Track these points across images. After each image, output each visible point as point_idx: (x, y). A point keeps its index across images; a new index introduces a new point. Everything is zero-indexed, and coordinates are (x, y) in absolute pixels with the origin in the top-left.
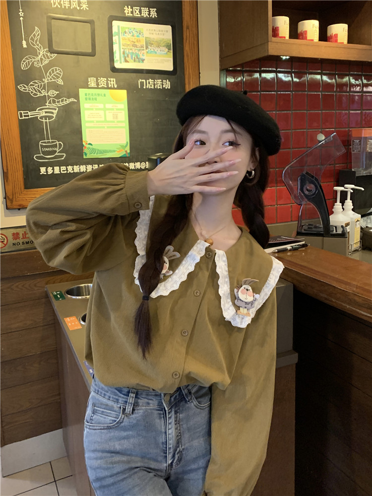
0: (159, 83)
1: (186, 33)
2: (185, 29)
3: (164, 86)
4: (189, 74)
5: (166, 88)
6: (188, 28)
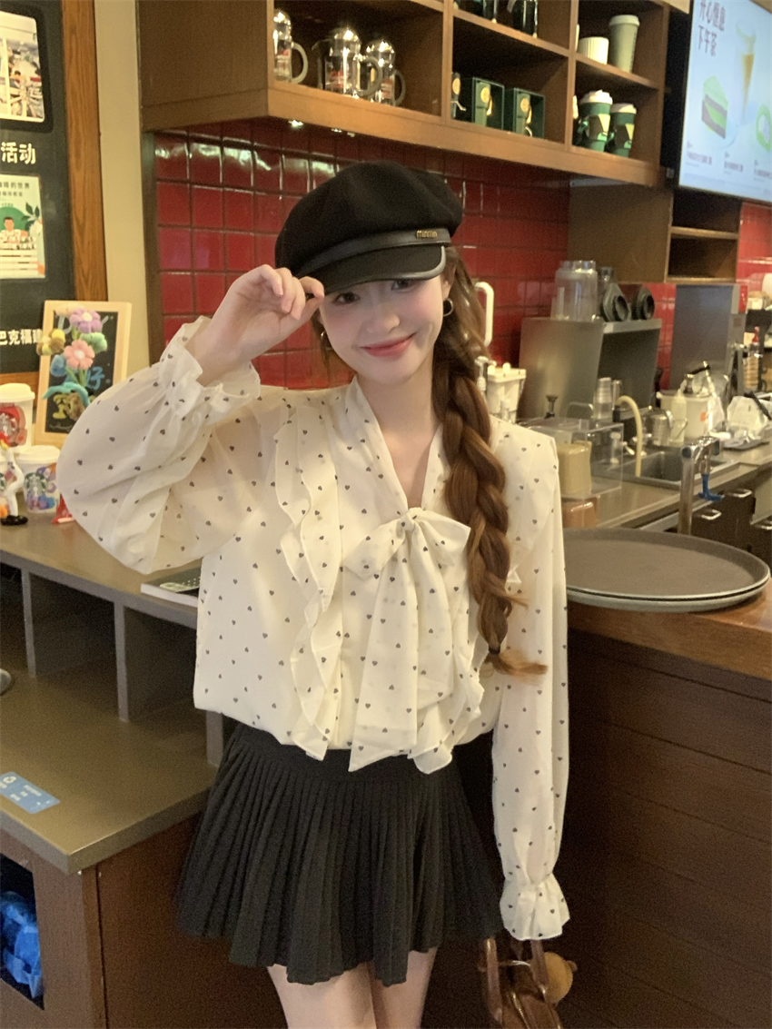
0: (12, 150)
1: (70, 43)
2: (66, 32)
3: (22, 158)
4: (78, 134)
5: (27, 162)
6: (73, 31)
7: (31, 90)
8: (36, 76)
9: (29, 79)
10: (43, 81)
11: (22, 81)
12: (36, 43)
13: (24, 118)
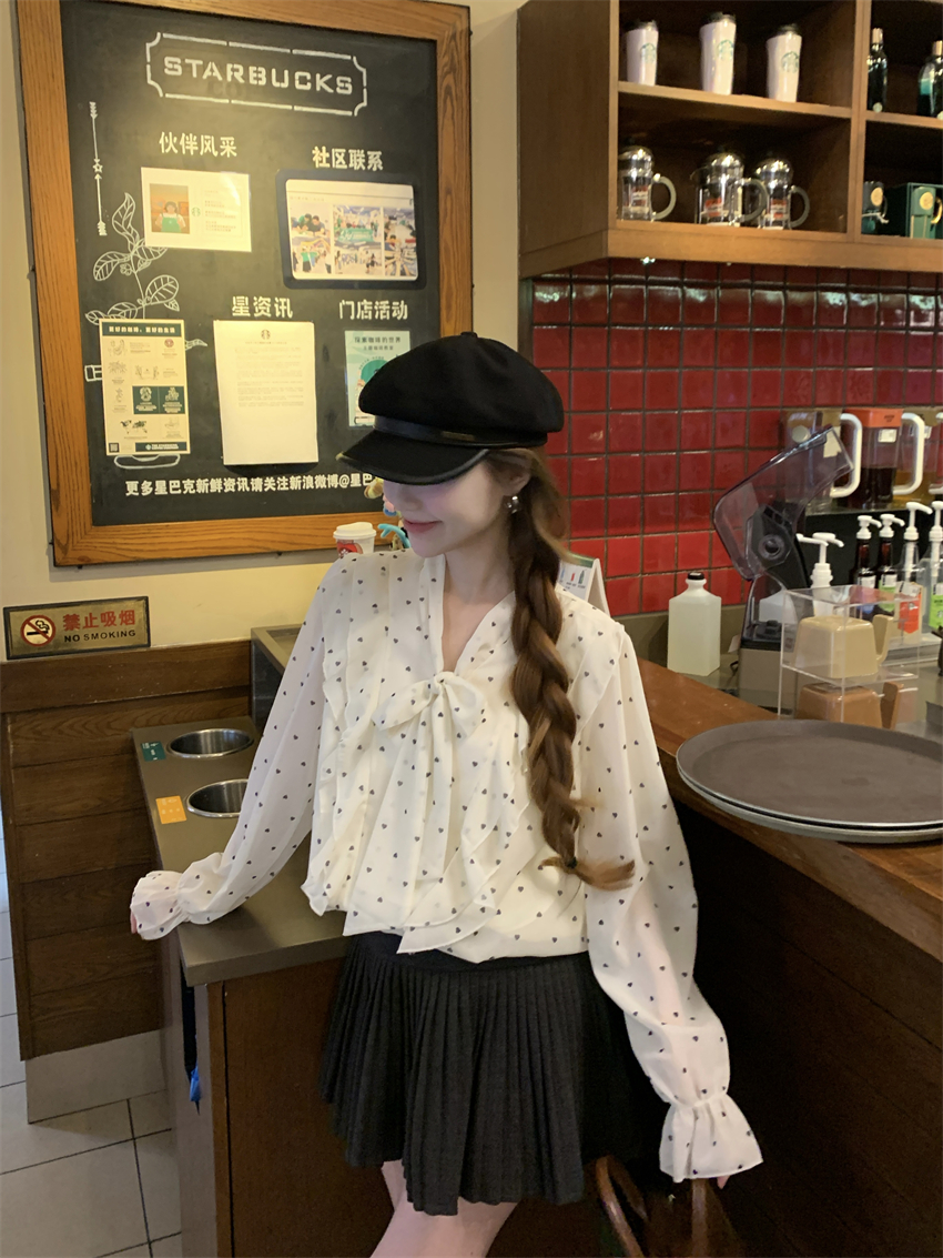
0: (384, 307)
1: (446, 204)
2: (442, 194)
3: (394, 314)
4: (449, 288)
5: (399, 318)
6: (449, 192)
7: (406, 251)
8: (411, 238)
9: (403, 242)
10: (418, 242)
11: (397, 244)
12: (412, 207)
13: (398, 277)
